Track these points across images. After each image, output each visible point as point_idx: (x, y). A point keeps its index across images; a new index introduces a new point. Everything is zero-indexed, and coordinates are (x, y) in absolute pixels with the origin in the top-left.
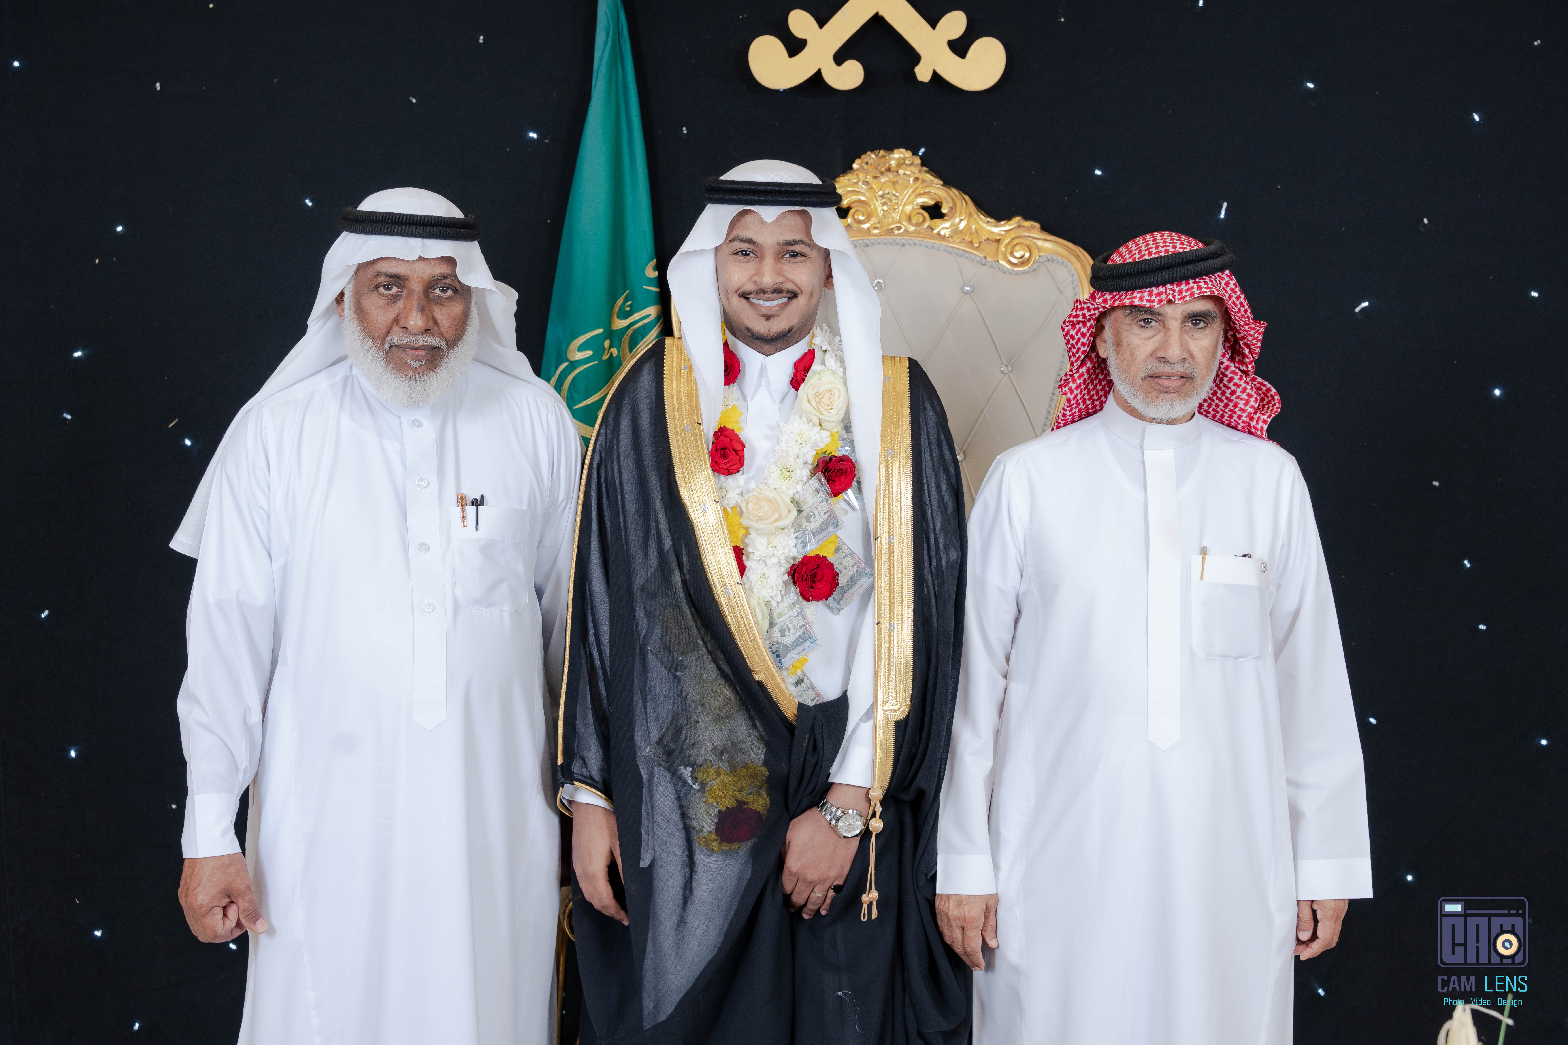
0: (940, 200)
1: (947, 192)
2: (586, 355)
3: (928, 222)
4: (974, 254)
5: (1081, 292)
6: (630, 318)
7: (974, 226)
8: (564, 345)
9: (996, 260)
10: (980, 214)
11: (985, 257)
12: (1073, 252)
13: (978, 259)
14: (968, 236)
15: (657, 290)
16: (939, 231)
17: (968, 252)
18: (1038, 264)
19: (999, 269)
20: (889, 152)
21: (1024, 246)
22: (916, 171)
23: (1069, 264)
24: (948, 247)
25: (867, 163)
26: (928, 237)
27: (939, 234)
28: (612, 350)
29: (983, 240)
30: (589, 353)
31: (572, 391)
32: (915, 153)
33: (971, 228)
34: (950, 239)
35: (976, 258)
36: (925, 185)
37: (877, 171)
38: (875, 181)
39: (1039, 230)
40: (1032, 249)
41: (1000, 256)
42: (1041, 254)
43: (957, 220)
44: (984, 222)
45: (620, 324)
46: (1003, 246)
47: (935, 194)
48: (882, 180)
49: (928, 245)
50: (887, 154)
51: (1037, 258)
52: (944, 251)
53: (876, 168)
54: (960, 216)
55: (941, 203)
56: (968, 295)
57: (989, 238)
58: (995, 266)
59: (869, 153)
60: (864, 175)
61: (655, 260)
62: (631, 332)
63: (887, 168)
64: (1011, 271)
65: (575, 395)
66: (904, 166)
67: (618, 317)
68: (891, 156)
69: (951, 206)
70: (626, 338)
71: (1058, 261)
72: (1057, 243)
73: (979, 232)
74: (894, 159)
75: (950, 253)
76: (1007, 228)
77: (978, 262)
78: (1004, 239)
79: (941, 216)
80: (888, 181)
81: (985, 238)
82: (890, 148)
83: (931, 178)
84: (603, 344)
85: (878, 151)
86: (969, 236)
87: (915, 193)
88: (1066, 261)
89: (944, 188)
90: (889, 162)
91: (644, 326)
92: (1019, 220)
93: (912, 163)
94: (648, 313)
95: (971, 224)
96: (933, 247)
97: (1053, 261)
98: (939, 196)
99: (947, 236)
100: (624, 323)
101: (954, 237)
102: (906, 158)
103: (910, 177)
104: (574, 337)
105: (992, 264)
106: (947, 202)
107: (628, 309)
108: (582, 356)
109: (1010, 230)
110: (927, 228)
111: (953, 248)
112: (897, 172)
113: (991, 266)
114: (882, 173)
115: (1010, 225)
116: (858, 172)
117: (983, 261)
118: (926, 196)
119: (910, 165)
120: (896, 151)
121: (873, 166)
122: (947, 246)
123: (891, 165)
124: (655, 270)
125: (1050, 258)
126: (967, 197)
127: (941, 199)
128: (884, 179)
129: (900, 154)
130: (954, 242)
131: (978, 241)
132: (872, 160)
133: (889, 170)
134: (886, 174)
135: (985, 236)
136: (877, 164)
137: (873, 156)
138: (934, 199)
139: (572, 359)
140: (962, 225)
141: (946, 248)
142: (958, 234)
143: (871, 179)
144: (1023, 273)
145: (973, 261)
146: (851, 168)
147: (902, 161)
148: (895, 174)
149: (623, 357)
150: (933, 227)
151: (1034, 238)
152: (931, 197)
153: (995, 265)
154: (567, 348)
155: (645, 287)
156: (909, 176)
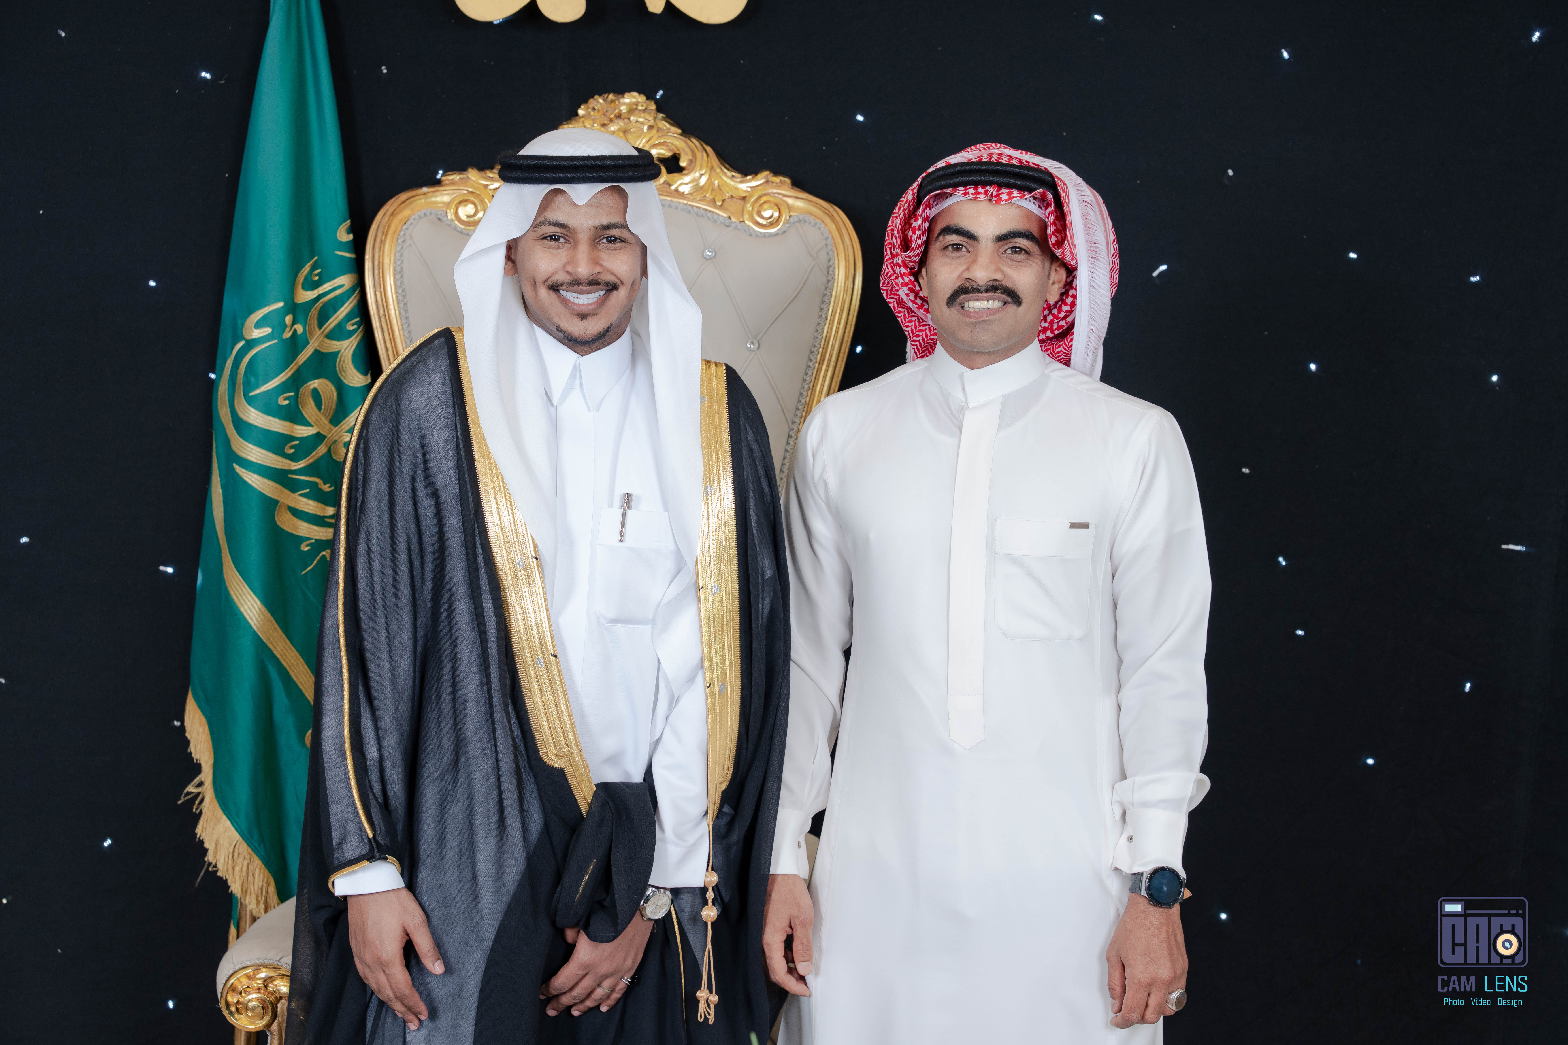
0: (678, 152)
1: (685, 142)
2: (263, 332)
3: (665, 176)
4: (717, 214)
5: (836, 258)
6: (320, 289)
7: (716, 182)
8: (239, 322)
9: (741, 220)
10: (723, 168)
11: (729, 217)
12: (827, 212)
13: (721, 219)
14: (709, 193)
15: (353, 256)
16: (677, 187)
17: (710, 211)
18: (788, 225)
19: (745, 230)
20: (620, 96)
21: (772, 204)
22: (651, 118)
23: (823, 225)
24: (688, 206)
25: (594, 109)
26: (665, 194)
27: (677, 190)
28: (295, 326)
29: (727, 197)
30: (267, 330)
31: (249, 375)
32: (650, 96)
33: (713, 184)
34: (689, 196)
35: (718, 218)
36: (661, 134)
37: (606, 118)
38: (602, 129)
39: (790, 186)
40: (782, 208)
41: (746, 216)
42: (791, 214)
43: (697, 174)
44: (727, 177)
45: (305, 296)
46: (748, 205)
47: (673, 144)
48: (612, 129)
49: (664, 203)
50: (616, 98)
51: (788, 218)
52: (683, 210)
53: (604, 114)
54: (701, 169)
55: (679, 154)
56: (710, 261)
57: (734, 195)
58: (740, 228)
59: (596, 97)
60: (591, 122)
61: (349, 221)
62: (321, 305)
63: (617, 115)
64: (759, 234)
65: (252, 379)
66: (637, 112)
67: (304, 288)
68: (622, 100)
69: (691, 158)
70: (314, 312)
71: (810, 223)
72: (810, 201)
73: (722, 188)
74: (625, 104)
75: (689, 212)
76: (754, 183)
77: (721, 222)
78: (751, 196)
79: (680, 170)
80: (619, 130)
81: (728, 195)
82: (620, 91)
83: (668, 125)
84: (284, 320)
85: (606, 96)
86: (711, 193)
87: (649, 143)
88: (819, 221)
89: (683, 138)
90: (619, 108)
91: (336, 298)
92: (767, 176)
93: (646, 109)
94: (342, 283)
95: (713, 180)
96: (670, 206)
97: (805, 221)
98: (677, 147)
99: (686, 192)
100: (311, 295)
101: (694, 194)
102: (639, 102)
103: (644, 125)
104: (250, 312)
105: (736, 225)
106: (686, 153)
107: (317, 278)
108: (260, 334)
109: (757, 186)
110: (663, 183)
111: (693, 206)
112: (629, 119)
113: (736, 228)
114: (611, 120)
115: (756, 181)
116: (583, 119)
117: (727, 222)
118: (662, 147)
119: (644, 111)
120: (627, 95)
121: (601, 112)
122: (686, 204)
123: (621, 111)
124: (348, 232)
125: (801, 219)
126: (709, 149)
127: (678, 150)
128: (615, 127)
129: (631, 98)
130: (694, 200)
131: (721, 198)
132: (599, 106)
133: (619, 116)
134: (616, 121)
135: (728, 193)
136: (605, 110)
137: (601, 101)
138: (671, 150)
139: (248, 338)
140: (703, 181)
141: (685, 207)
142: (699, 191)
143: (599, 127)
144: (771, 235)
145: (715, 221)
146: (577, 114)
147: (635, 107)
148: (626, 121)
149: (310, 334)
150: (671, 183)
151: (784, 196)
152: (667, 148)
153: (739, 226)
154: (243, 325)
155: (337, 253)
156: (642, 123)
